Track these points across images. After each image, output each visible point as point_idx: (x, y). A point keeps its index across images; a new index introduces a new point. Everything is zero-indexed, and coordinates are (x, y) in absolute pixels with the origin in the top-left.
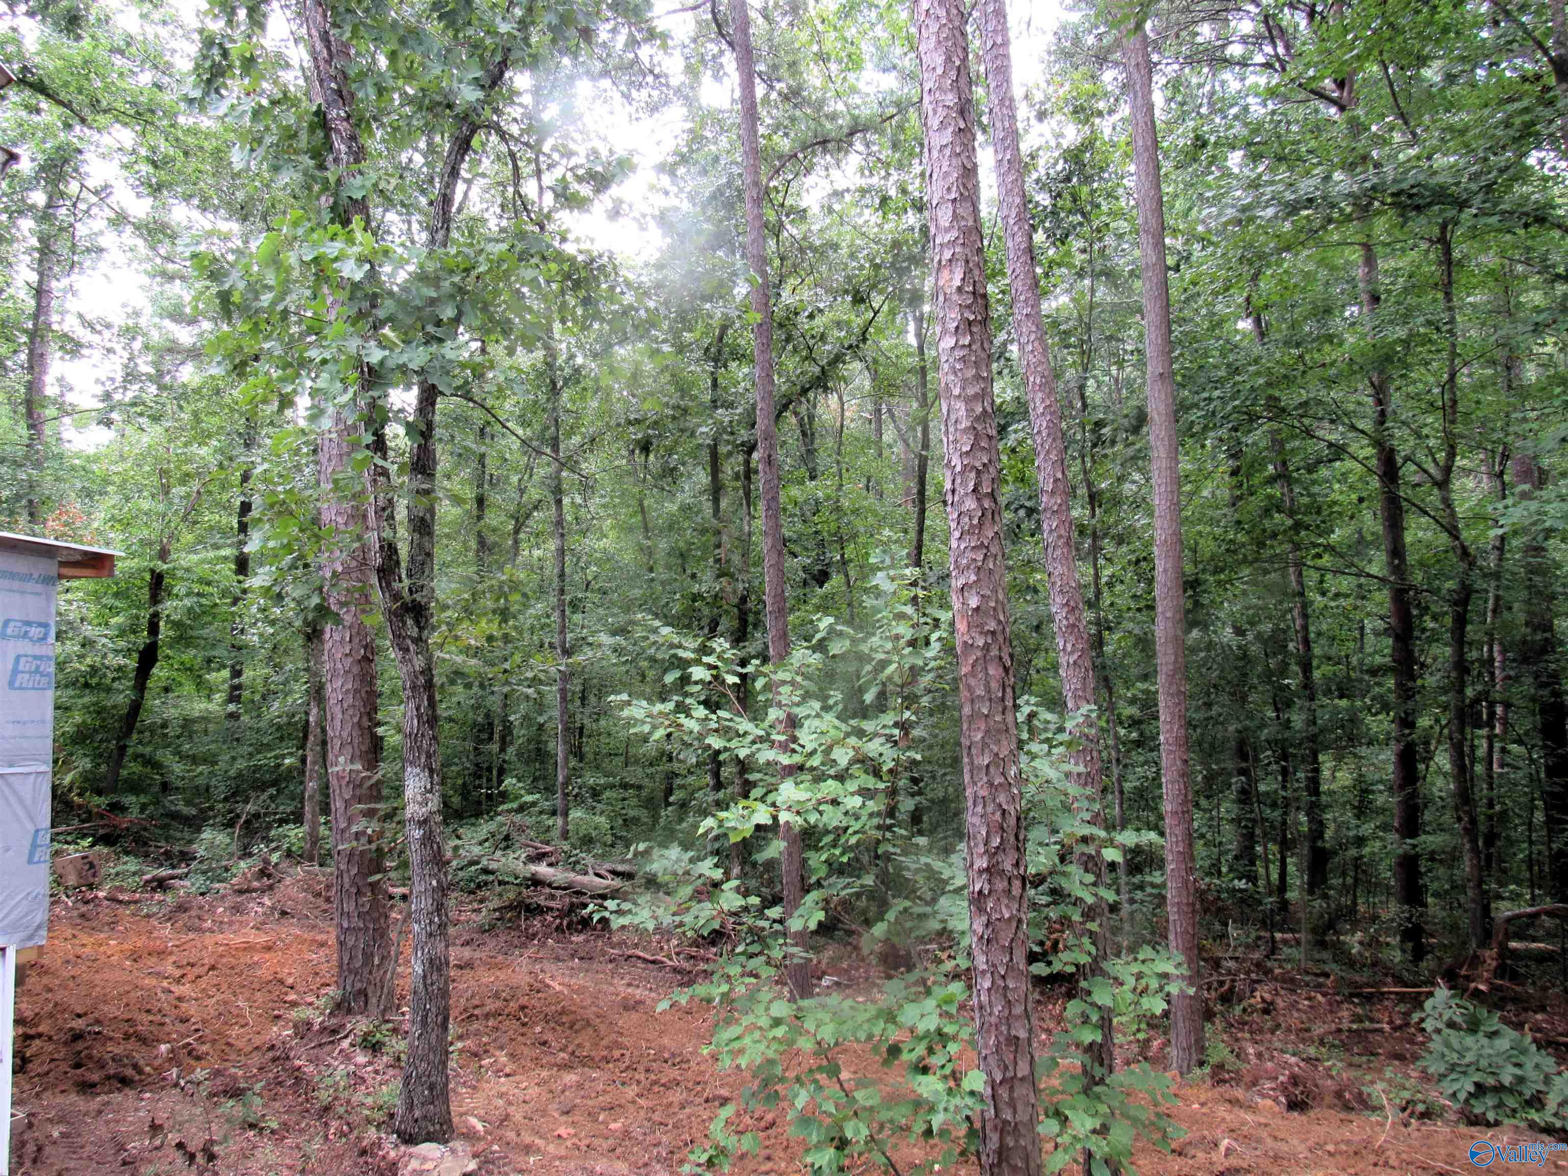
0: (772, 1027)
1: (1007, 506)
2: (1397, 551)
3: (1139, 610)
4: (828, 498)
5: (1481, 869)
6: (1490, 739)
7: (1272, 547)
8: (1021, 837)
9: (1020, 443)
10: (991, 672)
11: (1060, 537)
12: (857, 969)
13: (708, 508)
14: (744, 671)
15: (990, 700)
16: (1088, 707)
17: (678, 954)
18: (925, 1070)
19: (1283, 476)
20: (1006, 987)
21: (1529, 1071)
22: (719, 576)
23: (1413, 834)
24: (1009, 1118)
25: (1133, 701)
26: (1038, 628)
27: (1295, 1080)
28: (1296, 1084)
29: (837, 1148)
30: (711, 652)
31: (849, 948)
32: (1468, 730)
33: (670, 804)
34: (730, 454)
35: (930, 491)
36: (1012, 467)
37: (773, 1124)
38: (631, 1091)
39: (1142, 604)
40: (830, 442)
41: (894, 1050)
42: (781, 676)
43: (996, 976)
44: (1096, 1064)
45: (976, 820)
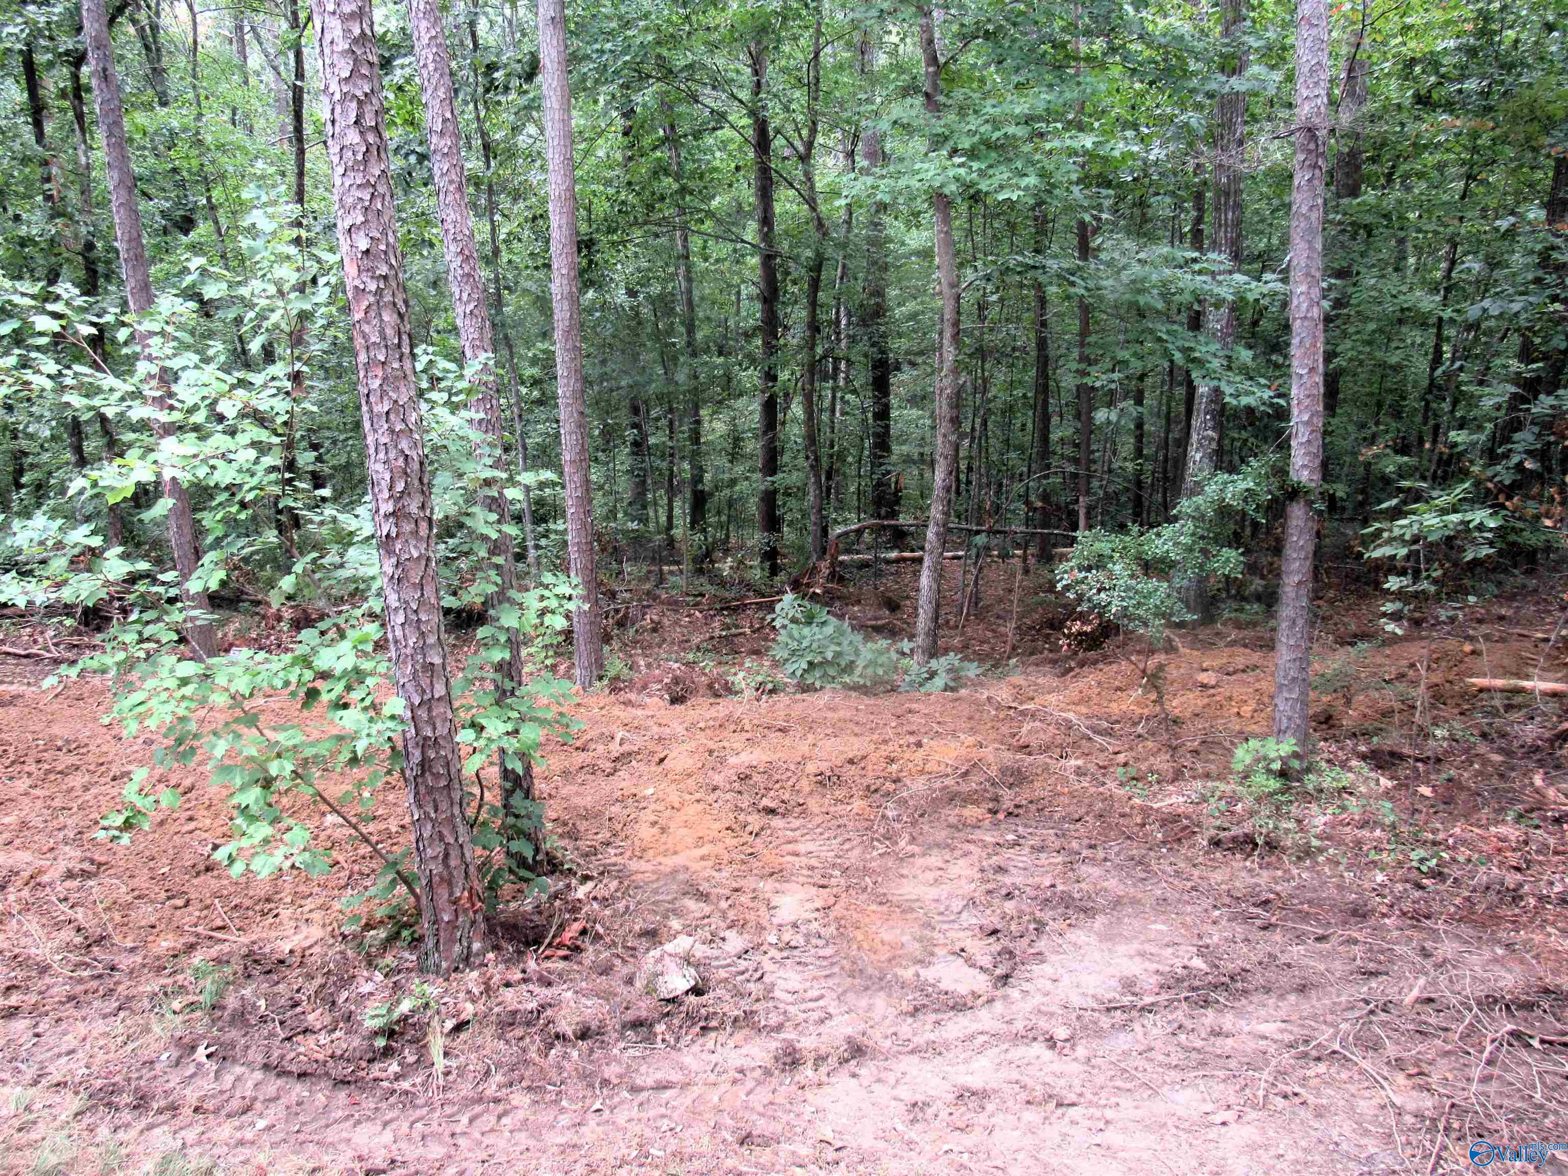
0: (179, 687)
1: (397, 151)
2: (767, 220)
3: (536, 268)
4: (185, 130)
5: (822, 499)
6: (834, 390)
7: (660, 210)
8: (426, 481)
9: (408, 81)
10: (386, 318)
11: (451, 182)
12: (268, 637)
13: (27, 133)
14: (101, 321)
15: (386, 347)
16: (485, 355)
17: (56, 645)
18: (346, 706)
19: (671, 140)
20: (419, 620)
21: (846, 648)
22: (52, 217)
23: (773, 472)
24: (430, 734)
25: (534, 361)
26: (435, 285)
27: (676, 681)
28: (677, 683)
29: (264, 787)
30: (58, 298)
31: (257, 618)
32: (817, 384)
33: (22, 486)
34: (51, 65)
35: (308, 129)
36: (401, 108)
37: (191, 789)
38: (22, 784)
39: (540, 262)
40: (182, 61)
41: (312, 694)
42: (147, 326)
43: (409, 612)
44: (507, 680)
45: (379, 467)
